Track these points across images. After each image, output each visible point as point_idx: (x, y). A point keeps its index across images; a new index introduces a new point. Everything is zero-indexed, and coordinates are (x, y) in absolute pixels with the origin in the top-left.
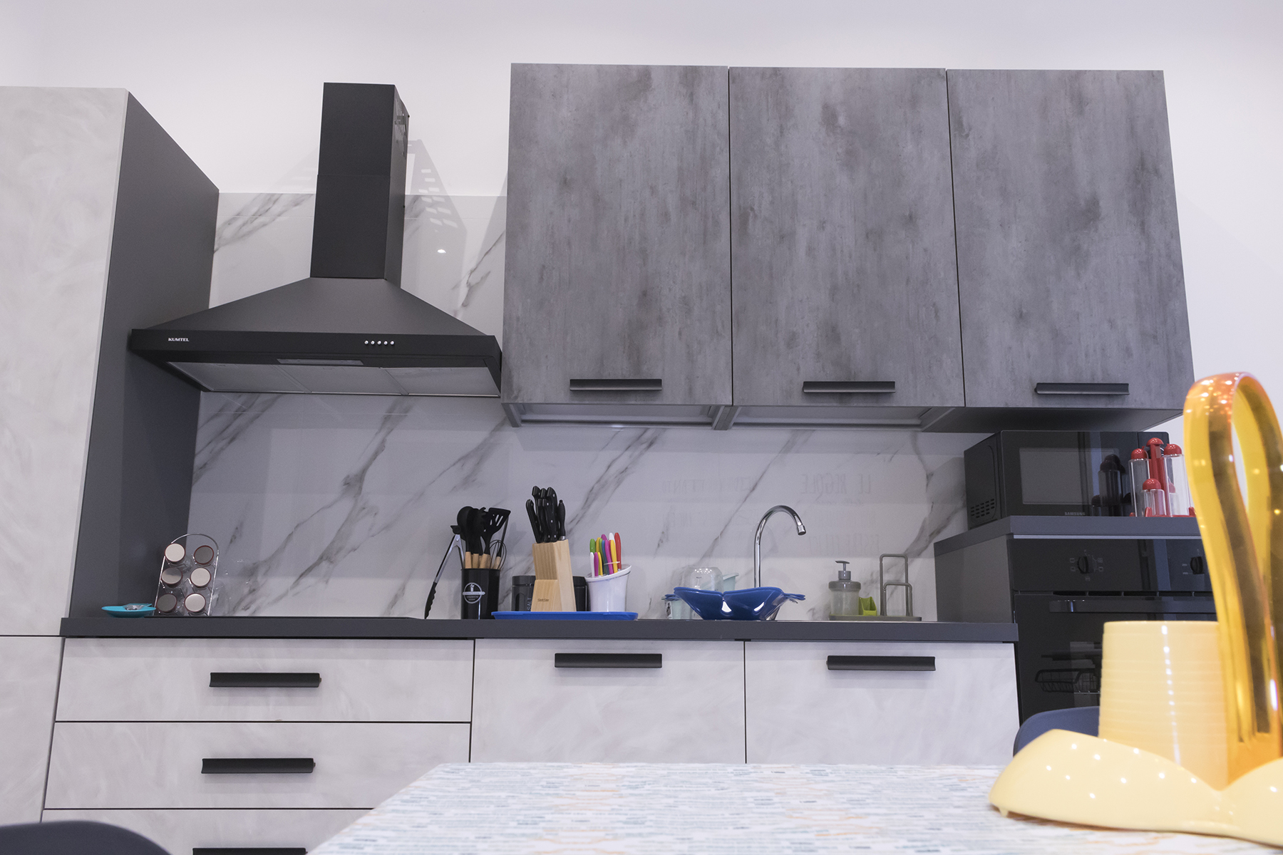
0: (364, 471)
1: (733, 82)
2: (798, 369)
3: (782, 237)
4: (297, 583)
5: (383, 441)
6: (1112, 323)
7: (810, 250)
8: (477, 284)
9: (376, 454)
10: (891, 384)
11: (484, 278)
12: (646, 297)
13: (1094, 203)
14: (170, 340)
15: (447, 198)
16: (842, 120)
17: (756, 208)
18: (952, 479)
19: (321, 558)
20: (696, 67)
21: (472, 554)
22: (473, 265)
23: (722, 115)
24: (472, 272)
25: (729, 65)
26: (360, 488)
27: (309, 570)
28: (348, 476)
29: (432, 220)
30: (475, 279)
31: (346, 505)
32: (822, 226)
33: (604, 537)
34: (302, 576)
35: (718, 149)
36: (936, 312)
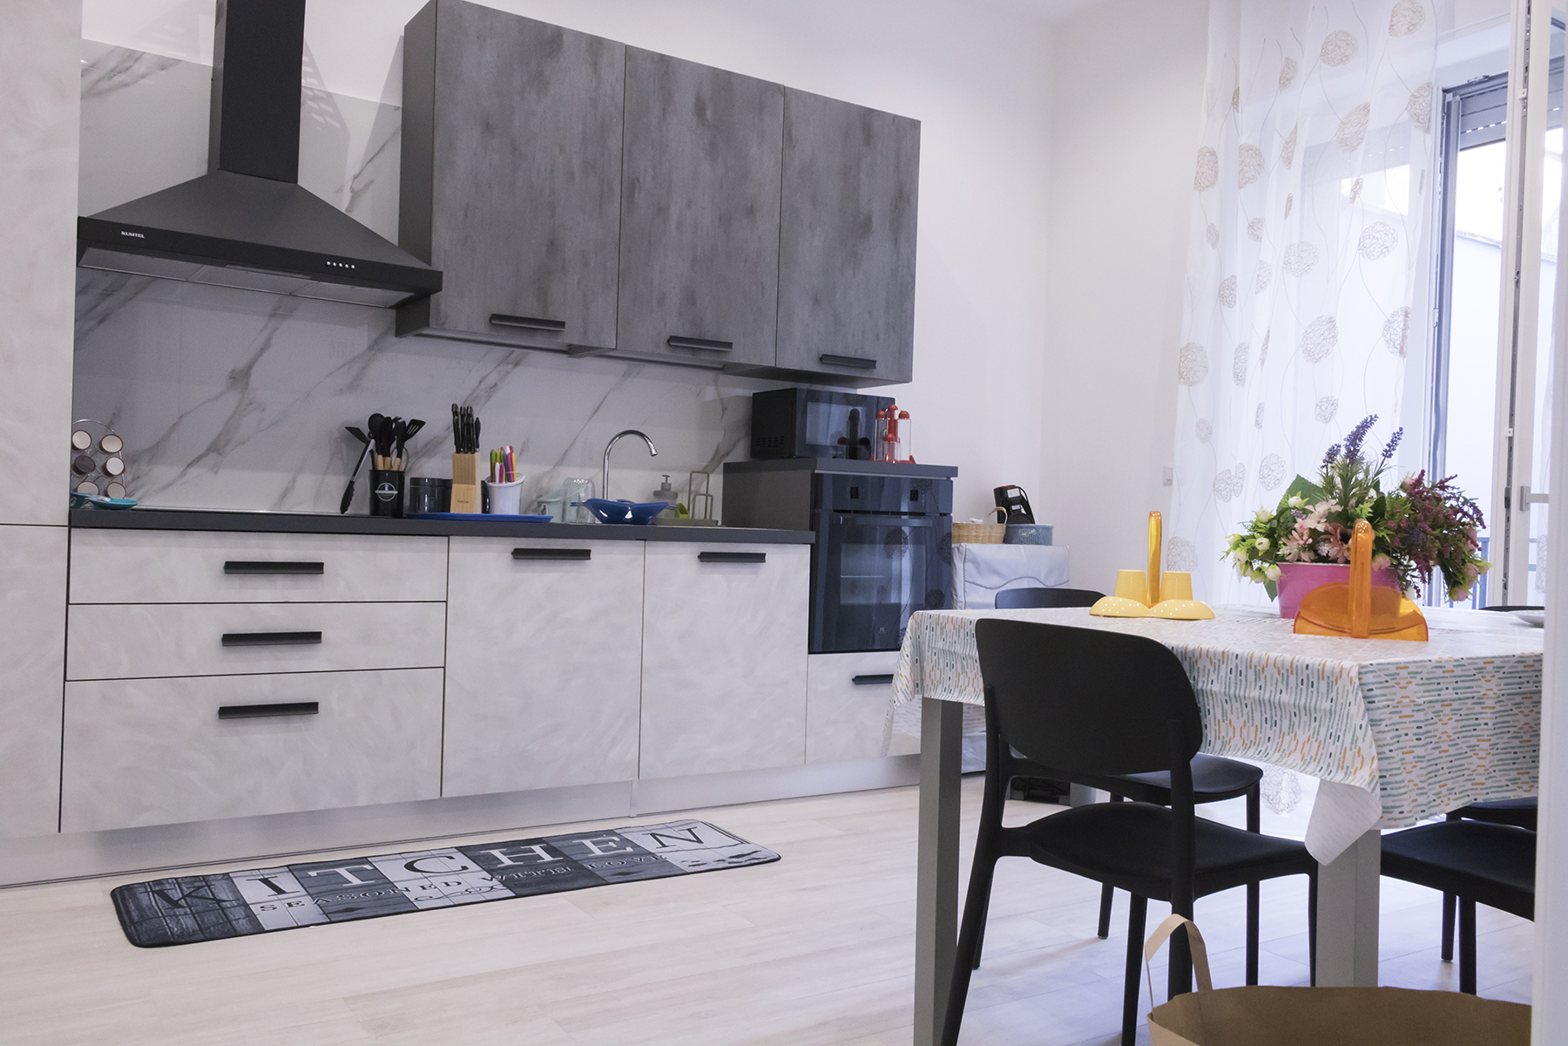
0: (250, 366)
1: (629, 60)
2: (665, 324)
3: (660, 209)
4: (184, 473)
5: (268, 340)
6: (870, 313)
7: (680, 225)
8: (360, 191)
9: (262, 351)
10: (729, 345)
11: (367, 186)
12: (552, 246)
13: (869, 219)
14: (123, 233)
15: (329, 94)
16: (709, 114)
17: (641, 180)
18: (740, 413)
19: (209, 450)
20: (600, 38)
21: (383, 456)
22: (356, 170)
23: (619, 89)
24: (356, 177)
25: (627, 43)
26: (247, 384)
27: (197, 460)
28: (233, 371)
29: (314, 115)
30: (358, 186)
31: (232, 399)
32: (689, 204)
33: (502, 449)
34: (189, 465)
35: (615, 120)
36: (763, 289)
